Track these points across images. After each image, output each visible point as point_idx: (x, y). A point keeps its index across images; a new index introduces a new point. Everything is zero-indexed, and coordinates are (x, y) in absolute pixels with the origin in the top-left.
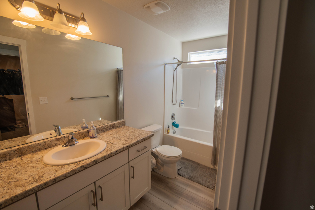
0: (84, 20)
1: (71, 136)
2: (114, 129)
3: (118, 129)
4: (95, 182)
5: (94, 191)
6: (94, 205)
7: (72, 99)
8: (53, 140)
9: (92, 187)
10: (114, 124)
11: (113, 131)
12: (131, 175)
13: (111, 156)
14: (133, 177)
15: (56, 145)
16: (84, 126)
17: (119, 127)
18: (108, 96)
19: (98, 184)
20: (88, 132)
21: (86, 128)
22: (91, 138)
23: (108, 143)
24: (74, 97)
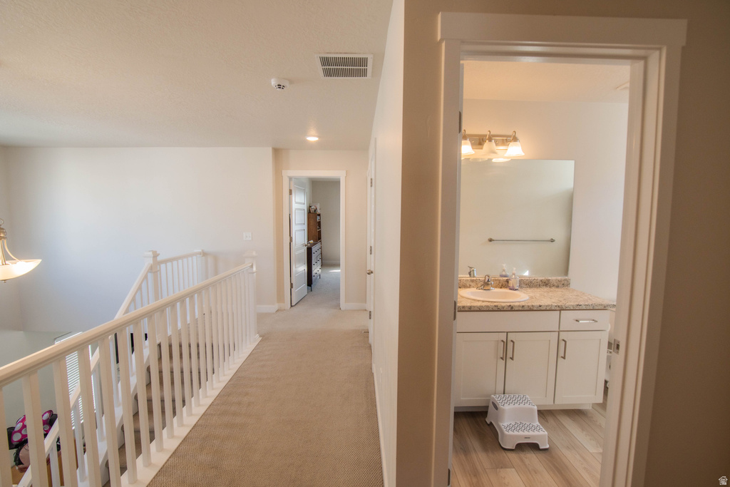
0: (515, 139)
1: (487, 278)
2: (548, 288)
3: (553, 289)
4: (507, 332)
5: (505, 341)
6: (502, 358)
7: (491, 240)
8: (468, 280)
9: (503, 337)
10: (549, 280)
11: (545, 289)
12: (561, 354)
13: (531, 309)
14: (564, 358)
15: (470, 287)
16: (504, 273)
17: (558, 287)
18: (552, 241)
19: (511, 336)
20: (507, 281)
21: (505, 276)
22: (511, 289)
23: (532, 298)
24: (493, 238)
